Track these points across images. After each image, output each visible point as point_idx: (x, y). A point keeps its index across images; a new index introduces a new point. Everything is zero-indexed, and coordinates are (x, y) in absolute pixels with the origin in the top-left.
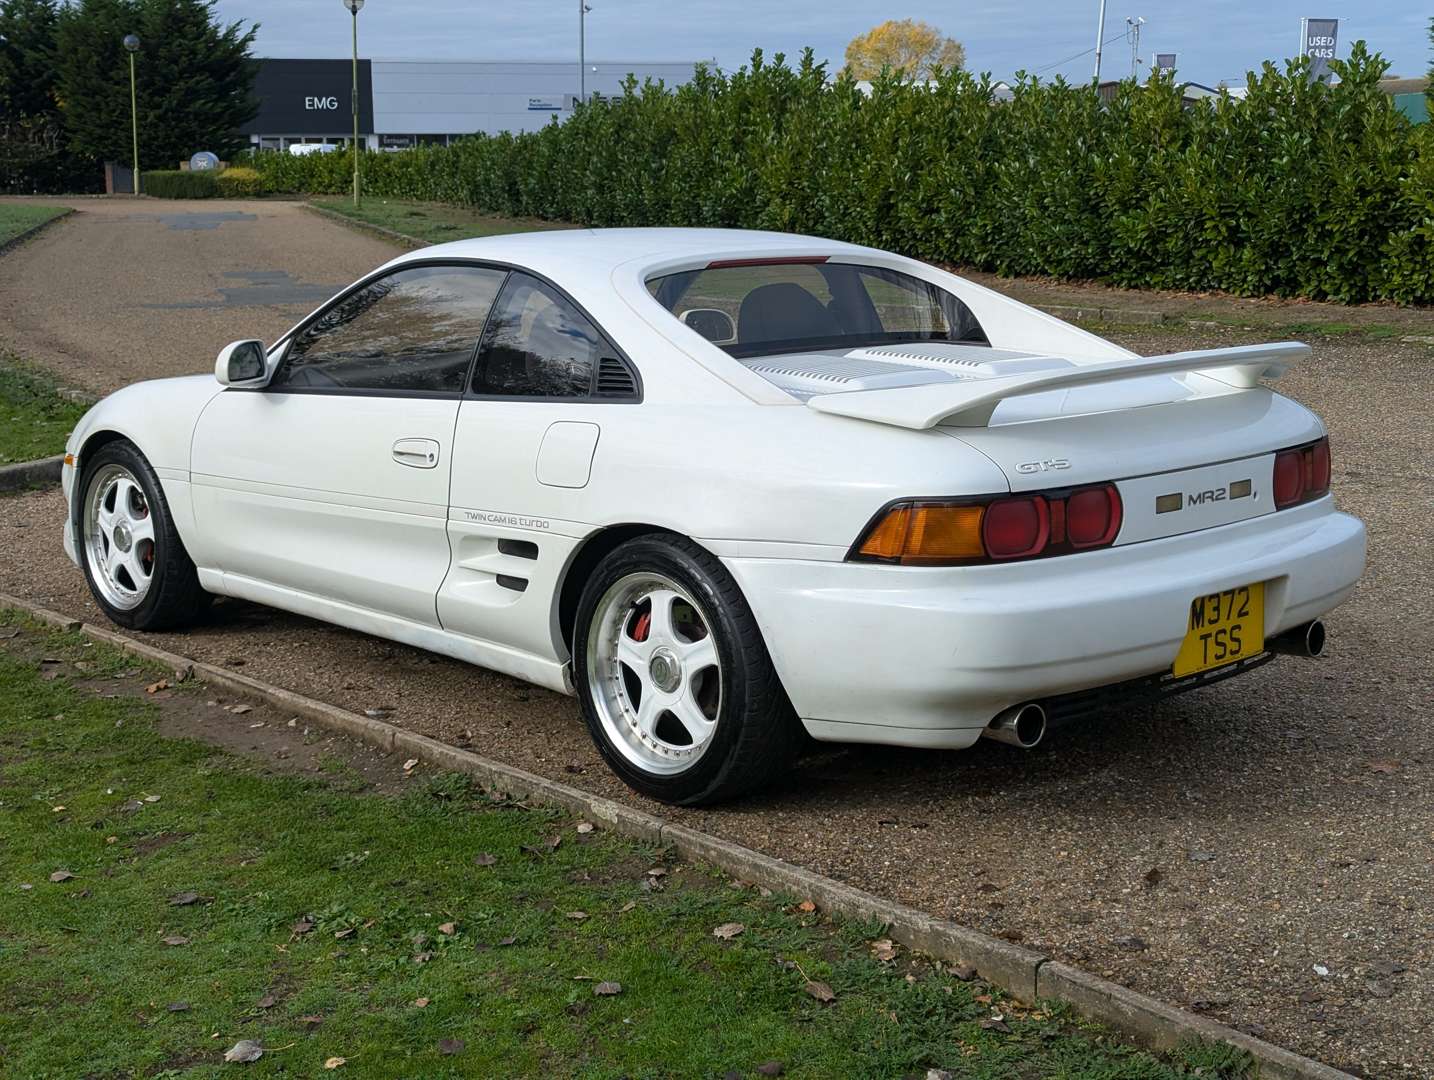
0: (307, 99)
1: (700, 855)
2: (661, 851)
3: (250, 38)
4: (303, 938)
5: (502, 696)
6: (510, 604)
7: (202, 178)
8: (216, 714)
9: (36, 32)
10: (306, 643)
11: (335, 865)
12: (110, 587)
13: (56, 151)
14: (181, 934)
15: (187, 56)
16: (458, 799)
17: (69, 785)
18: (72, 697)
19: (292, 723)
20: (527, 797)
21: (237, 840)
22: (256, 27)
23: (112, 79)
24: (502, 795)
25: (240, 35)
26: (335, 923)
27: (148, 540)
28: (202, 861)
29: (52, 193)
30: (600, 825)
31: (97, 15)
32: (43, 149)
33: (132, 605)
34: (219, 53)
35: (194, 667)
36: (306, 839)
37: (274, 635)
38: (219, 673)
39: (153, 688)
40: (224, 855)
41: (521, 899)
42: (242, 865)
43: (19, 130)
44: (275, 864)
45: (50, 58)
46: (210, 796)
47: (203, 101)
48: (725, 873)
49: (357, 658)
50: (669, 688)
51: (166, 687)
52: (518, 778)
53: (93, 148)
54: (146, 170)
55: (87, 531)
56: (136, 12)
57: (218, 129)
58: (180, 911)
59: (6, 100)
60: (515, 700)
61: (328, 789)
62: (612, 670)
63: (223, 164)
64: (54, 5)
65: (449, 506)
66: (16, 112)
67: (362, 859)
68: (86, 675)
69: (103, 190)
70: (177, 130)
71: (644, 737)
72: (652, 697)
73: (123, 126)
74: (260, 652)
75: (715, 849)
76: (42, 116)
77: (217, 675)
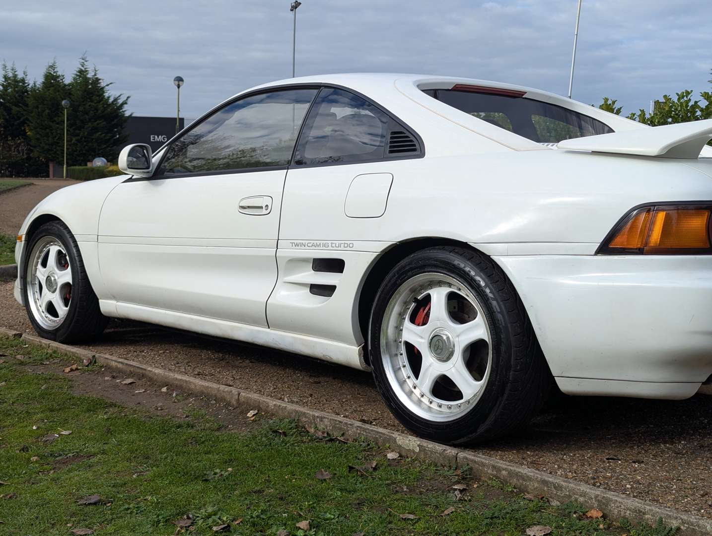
0: (152, 136)
1: (492, 475)
2: (459, 472)
3: (125, 103)
4: (187, 530)
5: (302, 381)
6: (320, 305)
7: (98, 170)
8: (110, 384)
9: (18, 98)
10: (167, 351)
11: (206, 477)
12: (42, 317)
13: (25, 156)
14: (86, 527)
15: (93, 111)
16: (292, 435)
17: (5, 424)
18: (12, 373)
19: (164, 389)
20: (343, 435)
21: (129, 460)
22: (128, 97)
23: (55, 121)
24: (323, 433)
25: (120, 101)
26: (210, 520)
27: (67, 284)
28: (102, 473)
29: (22, 177)
30: (404, 454)
31: (49, 90)
32: (19, 155)
33: (55, 327)
34: (109, 110)
35: (96, 356)
36: (181, 460)
37: (146, 347)
38: (113, 359)
39: (67, 370)
40: (120, 470)
41: (359, 504)
42: (134, 476)
43: (7, 145)
44: (160, 476)
45: (25, 110)
46: (109, 431)
47: (100, 133)
48: (515, 488)
49: (202, 359)
50: (445, 358)
51: (77, 369)
52: (336, 420)
53: (44, 155)
54: (70, 166)
55: (29, 279)
56: (69, 90)
57: (108, 147)
58: (87, 509)
59: (2, 131)
60: (312, 383)
61: (195, 428)
62: (398, 347)
63: (109, 163)
64: (28, 85)
65: (278, 239)
66: (6, 137)
67: (227, 473)
68: (23, 362)
69: (48, 176)
70: (86, 147)
71: (422, 396)
72: (430, 366)
73: (59, 145)
74: (138, 355)
75: (505, 469)
76: (19, 139)
77: (112, 360)
